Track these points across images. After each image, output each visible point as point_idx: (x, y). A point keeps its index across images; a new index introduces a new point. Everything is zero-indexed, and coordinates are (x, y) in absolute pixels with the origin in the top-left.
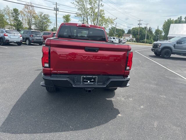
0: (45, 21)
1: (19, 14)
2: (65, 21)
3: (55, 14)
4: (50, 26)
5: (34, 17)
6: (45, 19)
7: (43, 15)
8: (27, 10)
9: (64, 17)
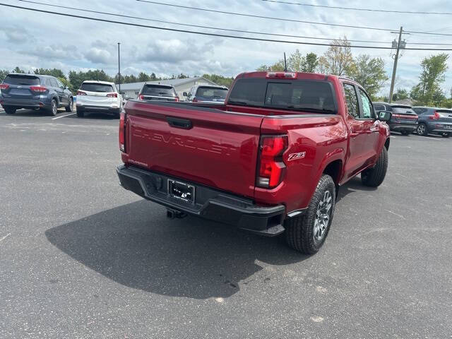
0: (371, 75)
1: (317, 64)
2: (428, 72)
3: (394, 57)
4: (381, 89)
5: (347, 69)
6: (373, 70)
7: (368, 62)
8: (333, 55)
9: (426, 62)
